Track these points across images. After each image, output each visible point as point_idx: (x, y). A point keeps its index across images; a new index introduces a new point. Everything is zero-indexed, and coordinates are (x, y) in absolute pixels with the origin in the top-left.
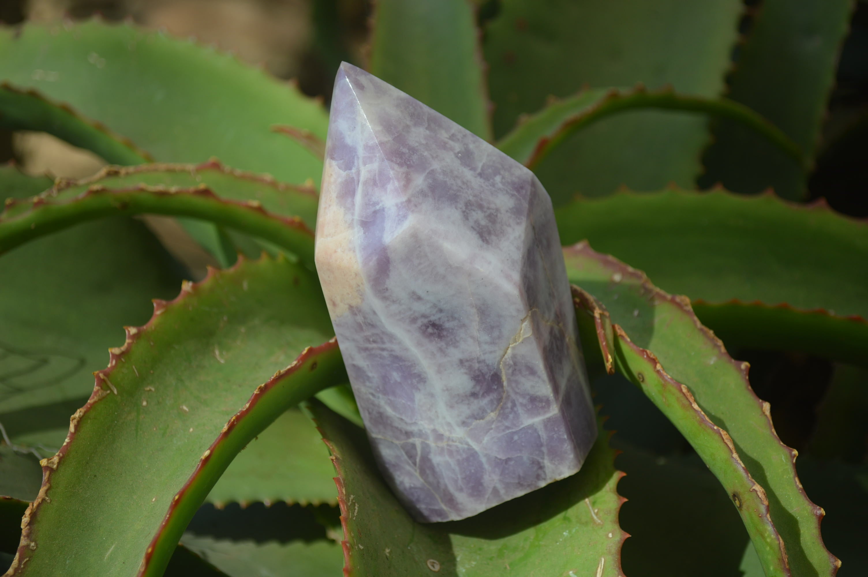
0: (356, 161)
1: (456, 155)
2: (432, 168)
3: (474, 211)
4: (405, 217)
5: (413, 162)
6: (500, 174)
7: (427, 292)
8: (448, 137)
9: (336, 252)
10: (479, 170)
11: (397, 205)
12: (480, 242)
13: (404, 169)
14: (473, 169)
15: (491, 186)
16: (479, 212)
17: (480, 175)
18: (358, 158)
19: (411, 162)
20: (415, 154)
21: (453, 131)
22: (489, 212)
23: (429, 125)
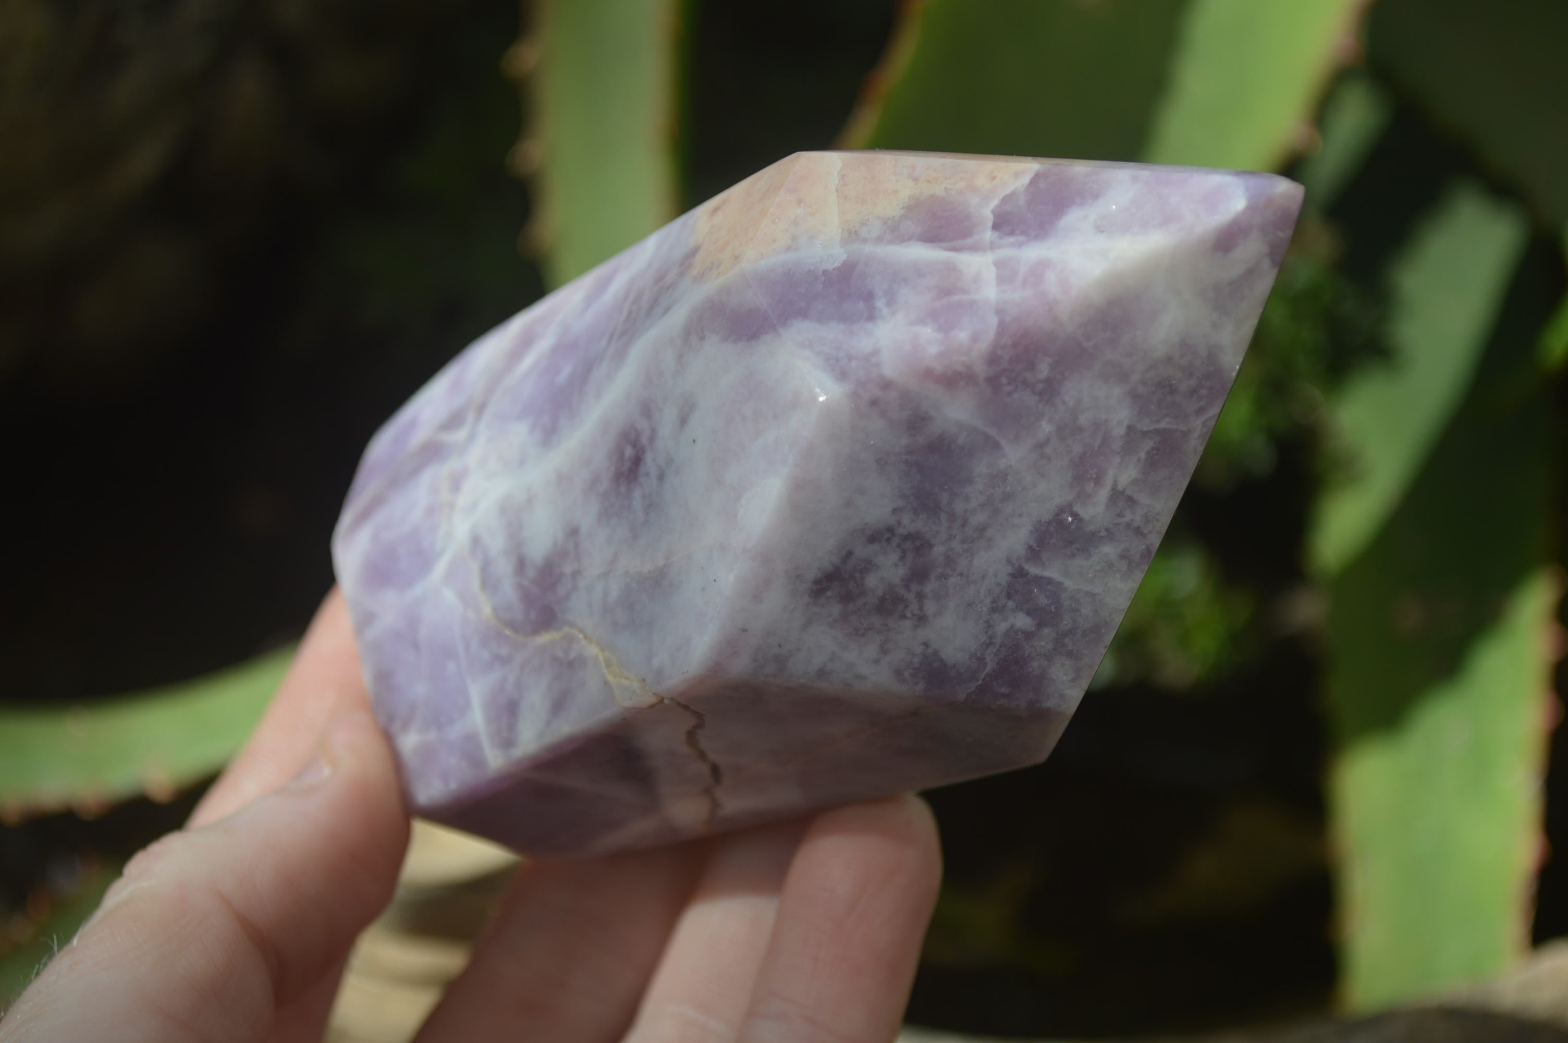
0: (1011, 239)
1: (1067, 508)
2: (1003, 443)
3: (903, 557)
4: (842, 376)
5: (1010, 394)
6: (1040, 625)
7: (694, 441)
8: (1120, 488)
9: (800, 202)
10: (1033, 570)
11: (876, 352)
12: (812, 574)
13: (981, 370)
14: (1034, 553)
15: (993, 602)
16: (901, 572)
17: (1019, 574)
18: (1020, 245)
19: (1008, 389)
20: (1037, 398)
21: (1143, 499)
22: (910, 596)
23: (1145, 434)
